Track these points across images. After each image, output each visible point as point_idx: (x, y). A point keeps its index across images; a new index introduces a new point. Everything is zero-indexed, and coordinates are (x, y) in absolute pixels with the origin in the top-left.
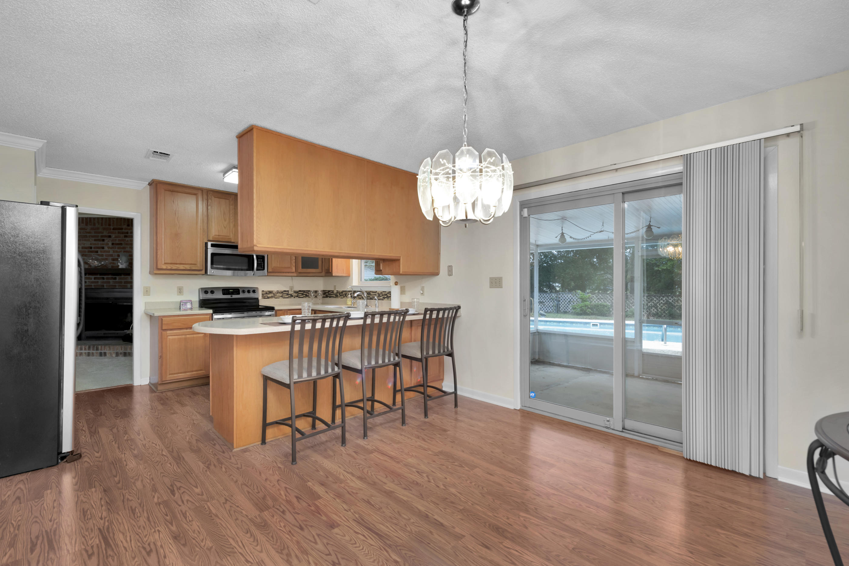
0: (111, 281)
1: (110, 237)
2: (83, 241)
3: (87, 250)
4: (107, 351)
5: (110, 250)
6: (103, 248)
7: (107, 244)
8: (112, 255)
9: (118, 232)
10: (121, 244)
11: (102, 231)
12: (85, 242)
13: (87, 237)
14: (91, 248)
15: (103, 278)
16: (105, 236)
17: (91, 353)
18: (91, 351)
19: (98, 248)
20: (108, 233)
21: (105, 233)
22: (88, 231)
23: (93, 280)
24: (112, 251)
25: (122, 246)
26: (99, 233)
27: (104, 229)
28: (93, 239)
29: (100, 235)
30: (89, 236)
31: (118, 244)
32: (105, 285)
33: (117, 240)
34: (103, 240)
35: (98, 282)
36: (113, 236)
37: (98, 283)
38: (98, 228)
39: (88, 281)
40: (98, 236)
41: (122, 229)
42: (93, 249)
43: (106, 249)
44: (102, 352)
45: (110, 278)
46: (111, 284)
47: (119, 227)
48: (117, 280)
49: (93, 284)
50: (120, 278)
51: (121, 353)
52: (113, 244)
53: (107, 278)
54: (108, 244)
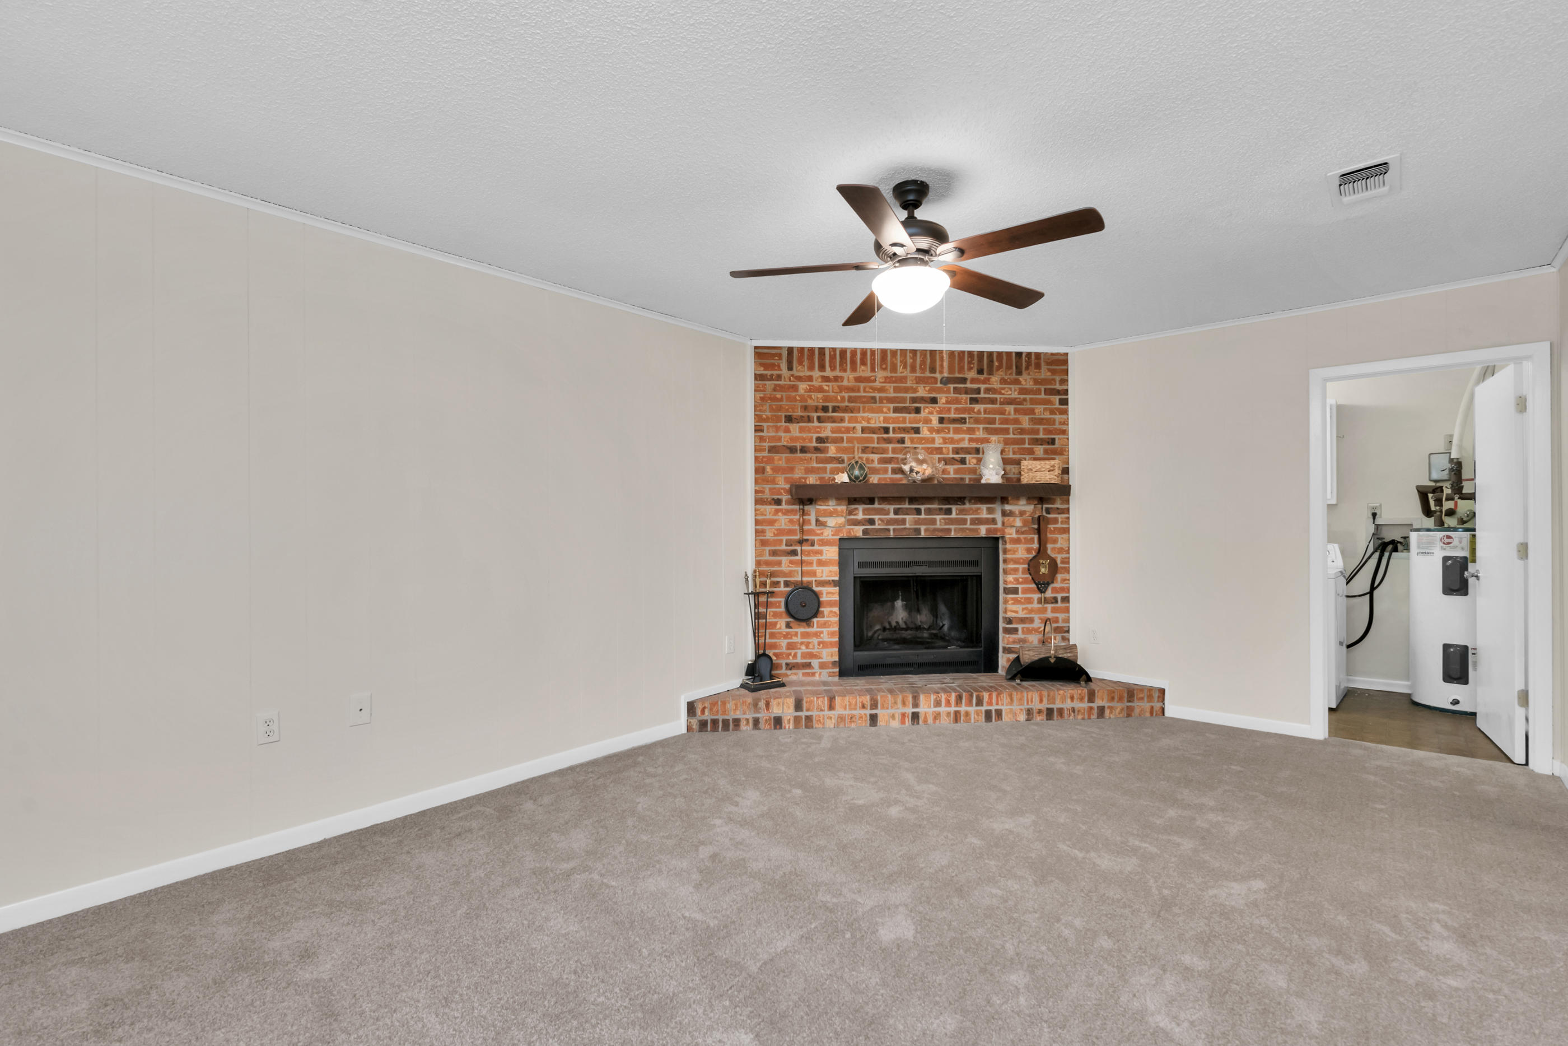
0: (938, 517)
1: (934, 401)
2: (864, 412)
3: (875, 436)
4: (1003, 708)
5: (934, 435)
6: (917, 431)
7: (927, 421)
8: (939, 450)
9: (954, 388)
10: (963, 421)
11: (915, 386)
12: (871, 415)
13: (875, 402)
14: (886, 430)
15: (918, 512)
16: (922, 400)
17: (962, 714)
18: (963, 708)
19: (905, 430)
20: (930, 391)
21: (922, 392)
22: (877, 384)
23: (892, 516)
24: (941, 441)
25: (965, 426)
26: (906, 390)
27: (919, 380)
28: (892, 406)
29: (909, 395)
30: (881, 400)
31: (954, 421)
32: (923, 528)
33: (953, 411)
34: (918, 411)
35: (904, 521)
36: (942, 399)
37: (905, 524)
38: (903, 379)
39: (880, 519)
40: (903, 400)
41: (964, 380)
42: (891, 435)
43: (925, 433)
44: (990, 711)
45: (935, 509)
46: (938, 526)
47: (957, 375)
48: (954, 515)
49: (891, 527)
50: (961, 512)
51: (1040, 712)
52: (941, 420)
53: (929, 512)
54: (931, 420)
